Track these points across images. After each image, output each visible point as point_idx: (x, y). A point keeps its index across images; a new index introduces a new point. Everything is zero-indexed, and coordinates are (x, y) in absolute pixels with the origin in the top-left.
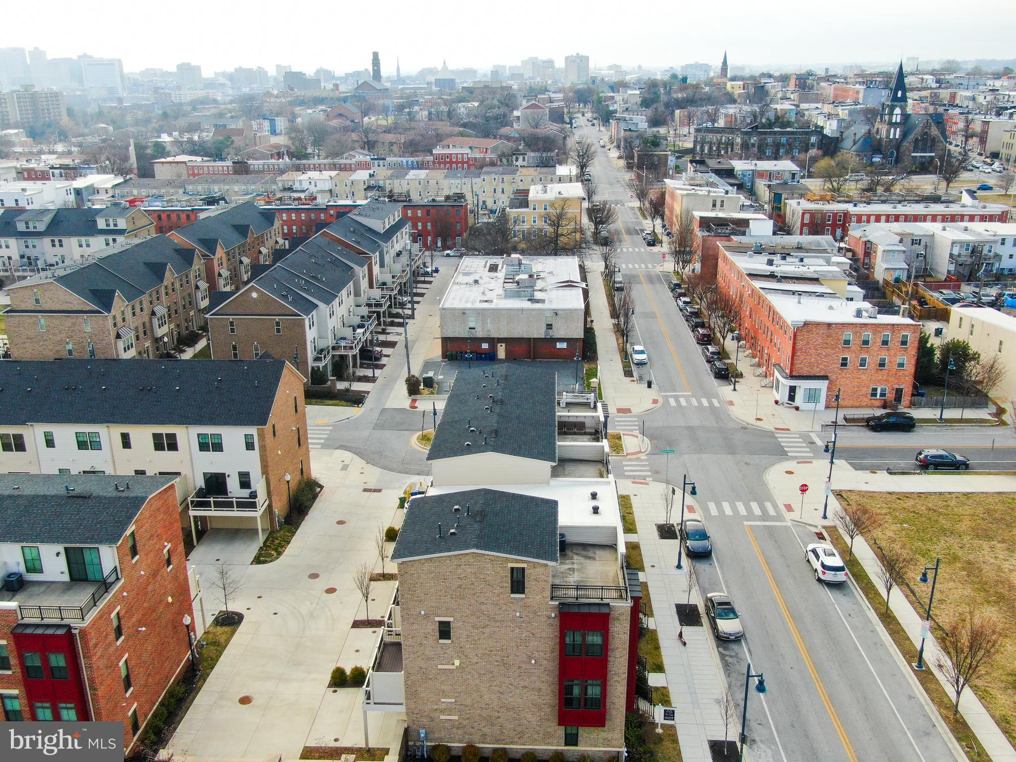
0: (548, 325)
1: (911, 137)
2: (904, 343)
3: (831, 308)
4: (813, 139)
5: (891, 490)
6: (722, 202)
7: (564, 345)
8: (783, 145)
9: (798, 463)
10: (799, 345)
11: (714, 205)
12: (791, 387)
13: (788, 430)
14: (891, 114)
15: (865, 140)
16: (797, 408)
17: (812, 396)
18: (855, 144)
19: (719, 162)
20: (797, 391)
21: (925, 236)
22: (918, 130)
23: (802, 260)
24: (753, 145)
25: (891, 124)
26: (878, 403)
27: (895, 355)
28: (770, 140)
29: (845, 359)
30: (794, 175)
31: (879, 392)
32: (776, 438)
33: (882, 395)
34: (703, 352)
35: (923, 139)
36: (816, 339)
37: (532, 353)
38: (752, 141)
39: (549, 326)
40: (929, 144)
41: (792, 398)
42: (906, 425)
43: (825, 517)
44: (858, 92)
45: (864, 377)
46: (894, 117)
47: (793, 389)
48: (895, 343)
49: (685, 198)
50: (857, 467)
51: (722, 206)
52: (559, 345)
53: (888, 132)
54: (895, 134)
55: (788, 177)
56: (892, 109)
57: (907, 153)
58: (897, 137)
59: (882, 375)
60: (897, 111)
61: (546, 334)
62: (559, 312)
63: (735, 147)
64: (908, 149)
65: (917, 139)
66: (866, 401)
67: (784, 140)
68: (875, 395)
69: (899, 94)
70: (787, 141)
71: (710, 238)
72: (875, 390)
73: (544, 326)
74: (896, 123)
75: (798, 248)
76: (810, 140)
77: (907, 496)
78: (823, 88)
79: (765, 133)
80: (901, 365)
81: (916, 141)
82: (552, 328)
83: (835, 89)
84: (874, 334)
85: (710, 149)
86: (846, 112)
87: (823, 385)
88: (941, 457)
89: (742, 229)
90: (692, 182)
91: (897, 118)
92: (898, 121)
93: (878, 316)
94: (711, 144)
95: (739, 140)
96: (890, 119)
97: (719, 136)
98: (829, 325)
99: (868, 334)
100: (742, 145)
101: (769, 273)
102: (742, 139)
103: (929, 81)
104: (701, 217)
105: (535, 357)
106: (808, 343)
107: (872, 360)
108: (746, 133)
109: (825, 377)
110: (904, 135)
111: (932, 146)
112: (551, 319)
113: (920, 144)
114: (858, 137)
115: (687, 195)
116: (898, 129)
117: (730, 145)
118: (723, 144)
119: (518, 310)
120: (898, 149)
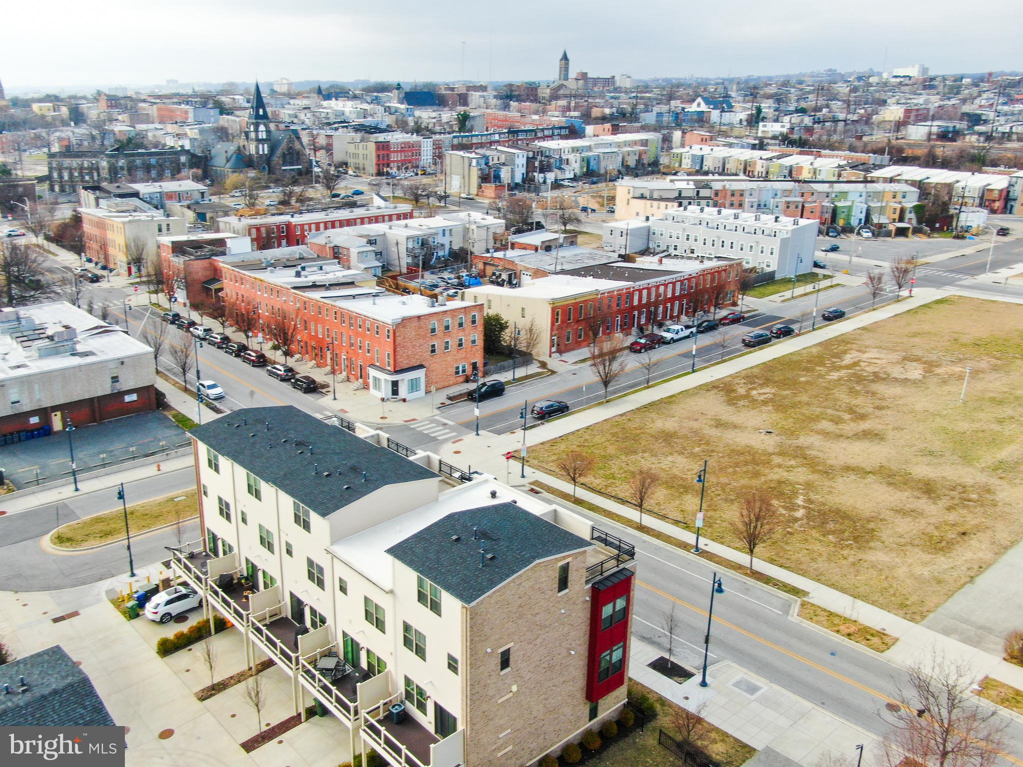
0: (113, 378)
1: (279, 152)
2: (474, 322)
3: (404, 303)
4: (183, 159)
5: (541, 441)
6: (168, 225)
7: (134, 397)
8: (154, 166)
9: (454, 442)
10: (398, 339)
11: (160, 230)
12: (393, 382)
13: (414, 420)
14: (256, 131)
15: (237, 157)
16: (404, 400)
17: (414, 386)
18: (228, 161)
19: (118, 187)
20: (400, 384)
21: (378, 236)
22: (284, 145)
23: (321, 269)
24: (122, 168)
25: (258, 141)
26: (461, 379)
27: (469, 334)
28: (138, 162)
29: (433, 346)
30: (203, 194)
31: (461, 369)
32: (414, 429)
33: (464, 371)
34: (271, 374)
35: (290, 153)
36: (410, 332)
37: (97, 415)
38: (120, 164)
39: (115, 379)
40: (295, 159)
41: (395, 392)
42: (497, 391)
43: (523, 476)
44: (186, 112)
45: (449, 359)
46: (260, 133)
47: (395, 384)
48: (467, 324)
49: (127, 226)
50: (499, 432)
51: (168, 229)
52: (128, 399)
53: (257, 148)
54: (263, 150)
55: (198, 196)
56: (257, 126)
57: (278, 167)
58: (266, 152)
59: (462, 354)
60: (262, 128)
61: (113, 388)
62: (125, 360)
63: (101, 171)
64: (278, 163)
65: (284, 154)
66: (453, 379)
67: (153, 161)
68: (457, 373)
69: (261, 112)
70: (157, 162)
71: (192, 262)
72: (458, 368)
73: (110, 381)
74: (263, 140)
75: (300, 259)
76: (179, 160)
77: (553, 442)
78: (144, 109)
79: (133, 155)
80: (474, 342)
81: (284, 155)
82: (118, 381)
83: (159, 110)
84: (453, 319)
85: (71, 175)
86: (197, 131)
87: (420, 374)
88: (552, 406)
89: (221, 249)
90: (120, 209)
91: (263, 135)
92: (265, 137)
93: (447, 303)
94: (71, 170)
95: (104, 164)
96: (257, 136)
97: (79, 161)
98: (419, 317)
99: (449, 320)
100: (110, 169)
101: (311, 284)
102: (108, 162)
103: (241, 101)
104: (173, 242)
105: (102, 418)
106: (404, 338)
107: (453, 343)
108: (112, 156)
109: (421, 366)
110: (272, 150)
111: (298, 159)
112: (116, 371)
113: (288, 158)
114: (229, 154)
115: (130, 222)
116: (266, 146)
117: (95, 169)
118: (86, 169)
119: (74, 367)
120: (269, 163)
